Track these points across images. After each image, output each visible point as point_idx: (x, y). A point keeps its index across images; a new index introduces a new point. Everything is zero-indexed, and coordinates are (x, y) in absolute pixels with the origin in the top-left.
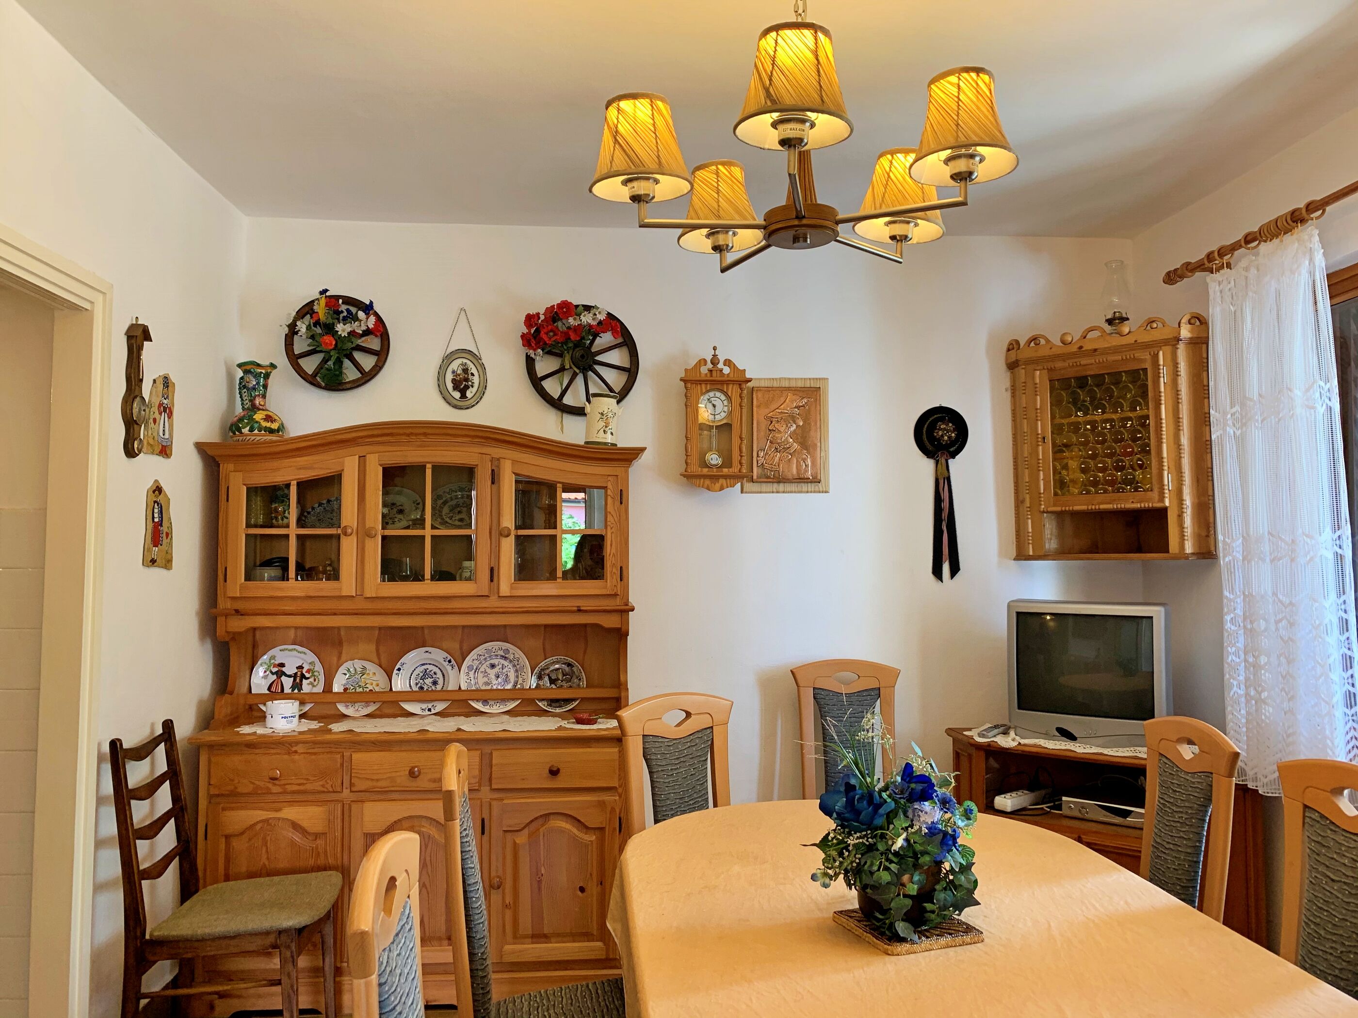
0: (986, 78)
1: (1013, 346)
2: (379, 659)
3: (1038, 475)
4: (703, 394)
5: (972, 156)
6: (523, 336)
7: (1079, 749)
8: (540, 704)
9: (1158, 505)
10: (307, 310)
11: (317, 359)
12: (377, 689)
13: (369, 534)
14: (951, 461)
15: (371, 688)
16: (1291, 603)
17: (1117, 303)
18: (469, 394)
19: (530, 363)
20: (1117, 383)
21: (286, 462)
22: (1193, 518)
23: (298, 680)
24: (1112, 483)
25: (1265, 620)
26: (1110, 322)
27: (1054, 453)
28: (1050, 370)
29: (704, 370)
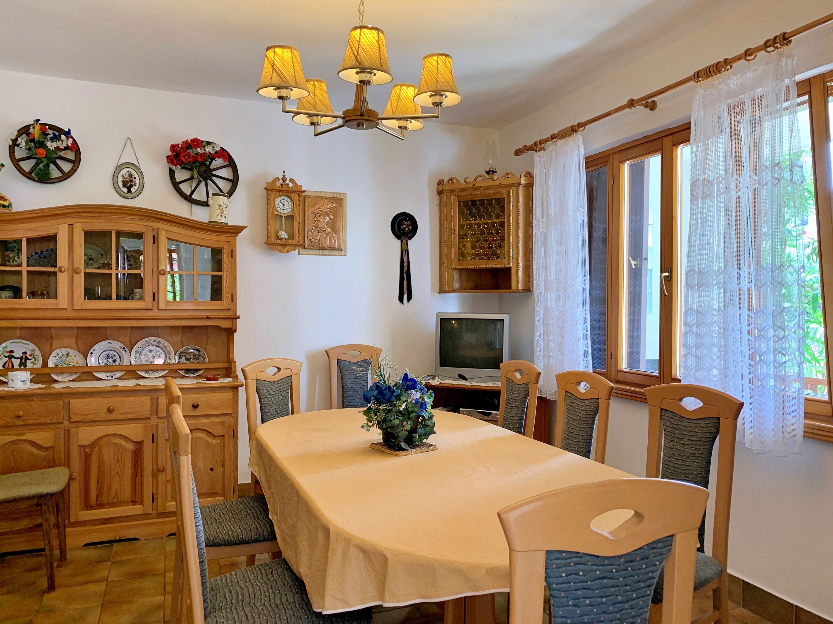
0: (449, 59)
1: (441, 182)
2: (78, 348)
3: (451, 250)
4: (277, 197)
5: (442, 95)
6: (168, 157)
7: (469, 384)
8: (180, 372)
9: (507, 266)
10: (25, 130)
11: (32, 162)
12: (77, 365)
13: (76, 271)
14: (409, 241)
15: (73, 364)
16: (564, 311)
17: (492, 163)
18: (133, 190)
19: (172, 173)
20: (490, 204)
21: (20, 226)
22: (523, 273)
23: (23, 361)
24: (486, 255)
25: (552, 319)
26: (488, 173)
27: (459, 239)
28: (459, 196)
29: (278, 184)
